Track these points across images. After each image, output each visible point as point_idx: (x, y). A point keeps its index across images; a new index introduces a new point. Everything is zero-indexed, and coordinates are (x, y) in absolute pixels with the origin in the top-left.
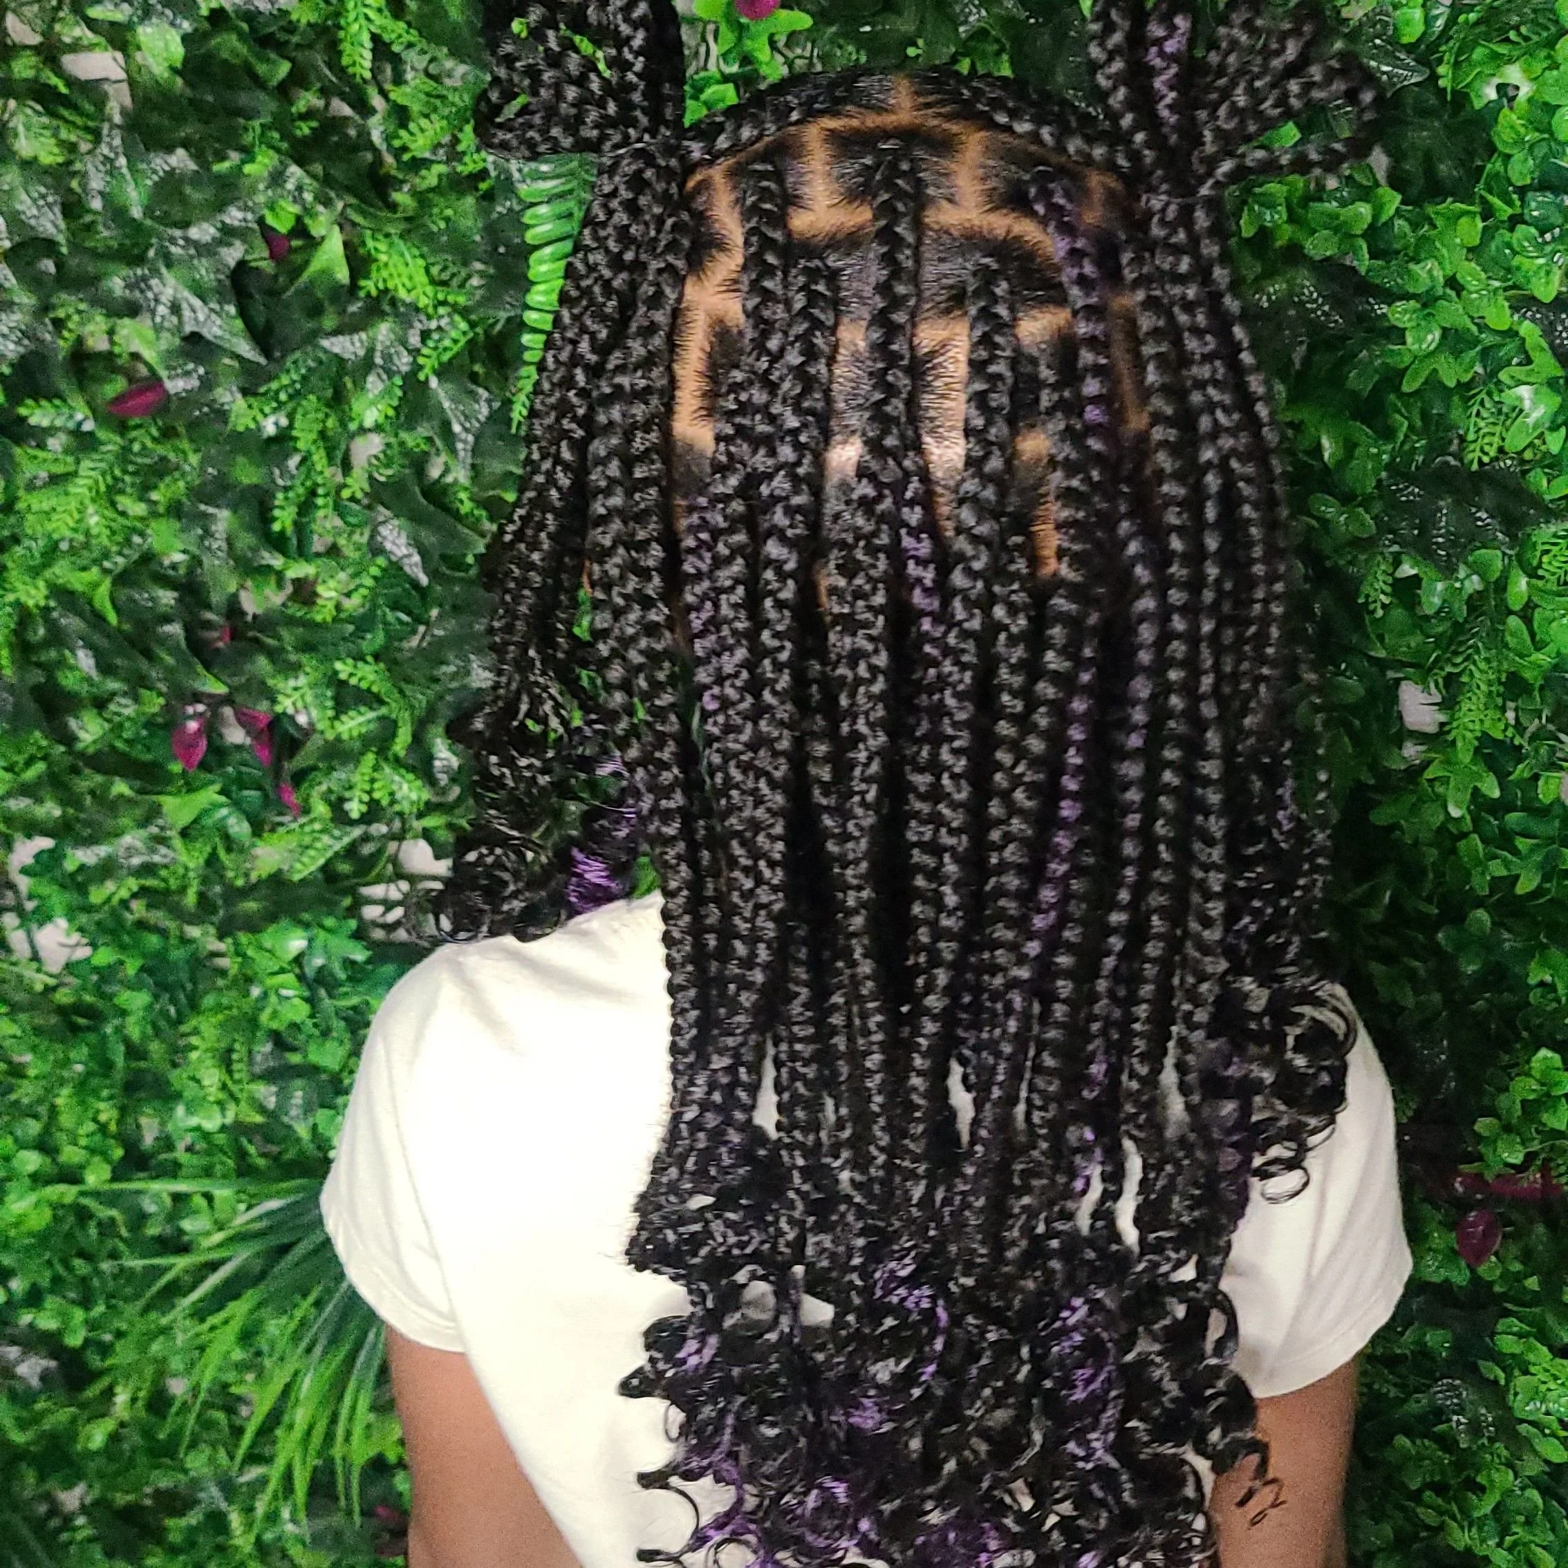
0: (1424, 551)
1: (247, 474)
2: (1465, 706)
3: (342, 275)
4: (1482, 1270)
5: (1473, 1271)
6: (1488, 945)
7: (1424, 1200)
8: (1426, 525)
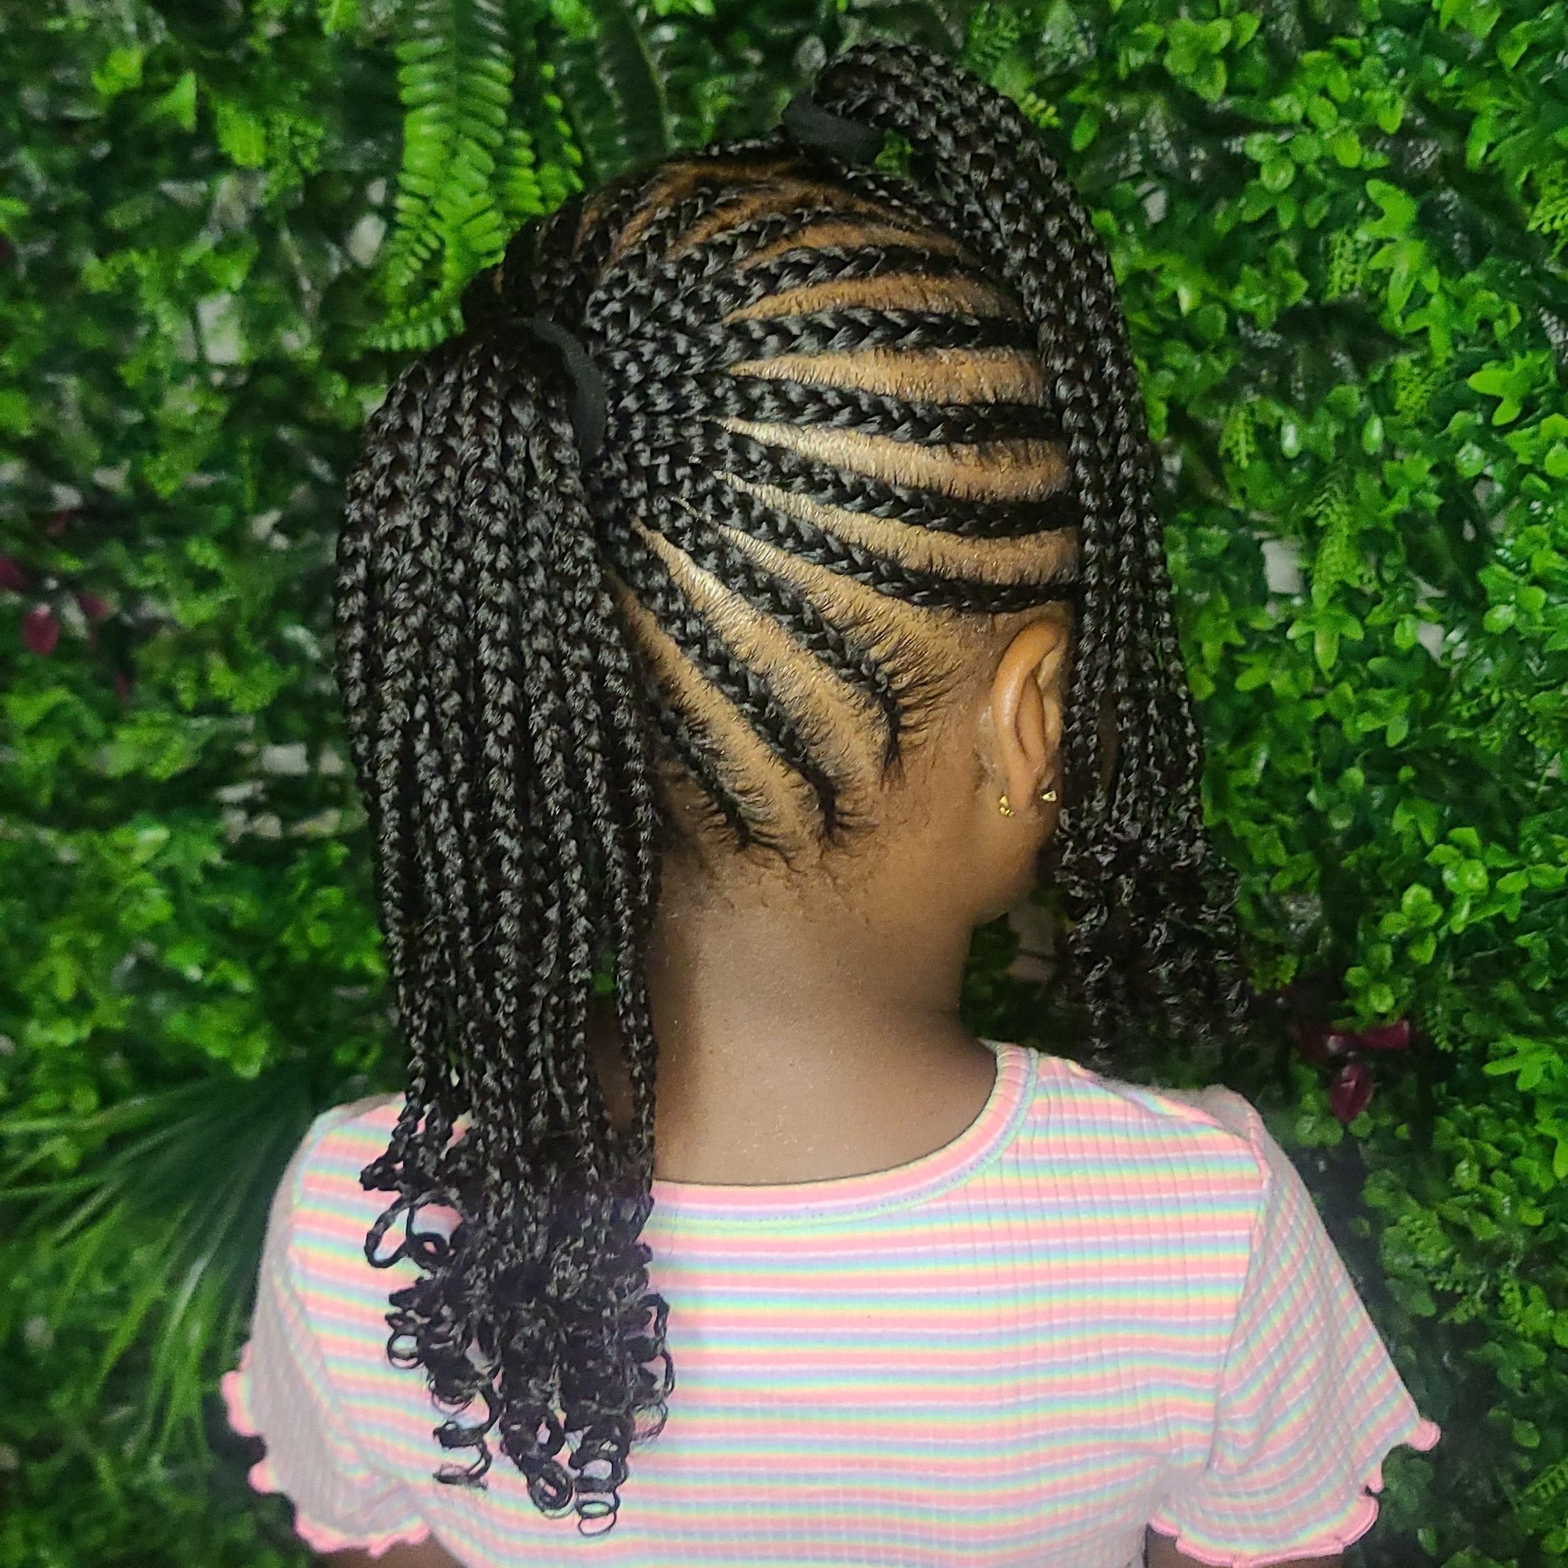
0: (1284, 395)
1: (92, 337)
2: (1327, 551)
3: (188, 121)
4: (1354, 1127)
5: (1345, 1127)
6: (1360, 803)
7: (1299, 1061)
8: (1284, 371)
